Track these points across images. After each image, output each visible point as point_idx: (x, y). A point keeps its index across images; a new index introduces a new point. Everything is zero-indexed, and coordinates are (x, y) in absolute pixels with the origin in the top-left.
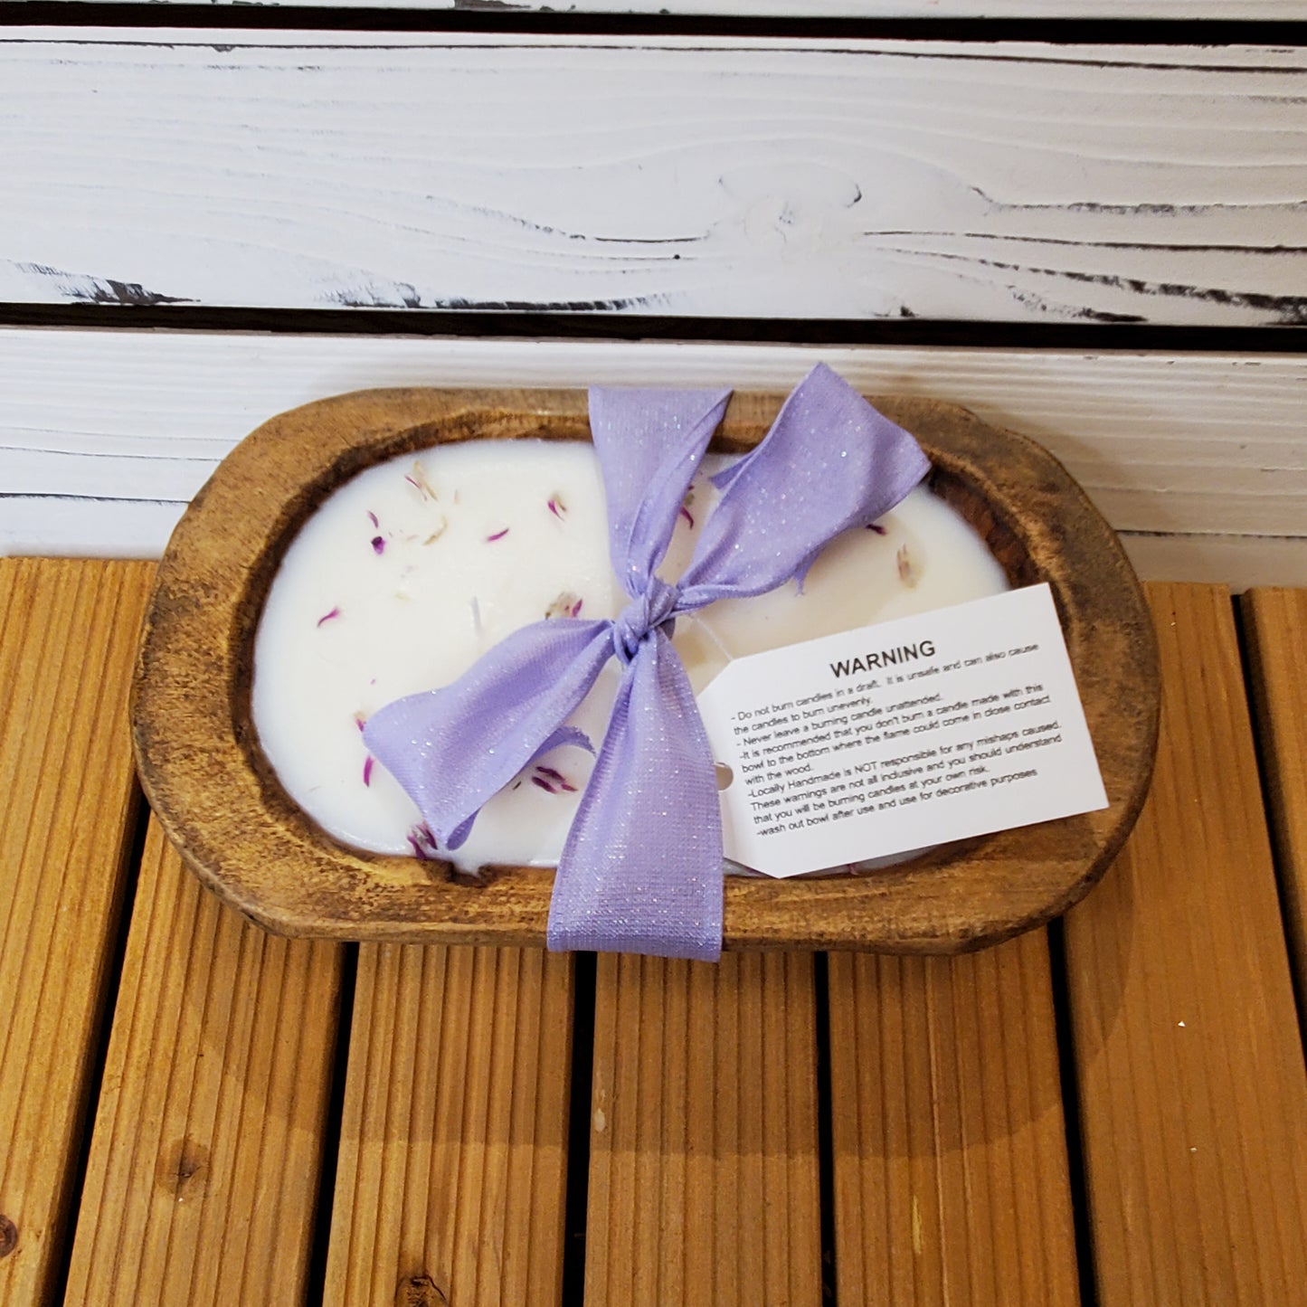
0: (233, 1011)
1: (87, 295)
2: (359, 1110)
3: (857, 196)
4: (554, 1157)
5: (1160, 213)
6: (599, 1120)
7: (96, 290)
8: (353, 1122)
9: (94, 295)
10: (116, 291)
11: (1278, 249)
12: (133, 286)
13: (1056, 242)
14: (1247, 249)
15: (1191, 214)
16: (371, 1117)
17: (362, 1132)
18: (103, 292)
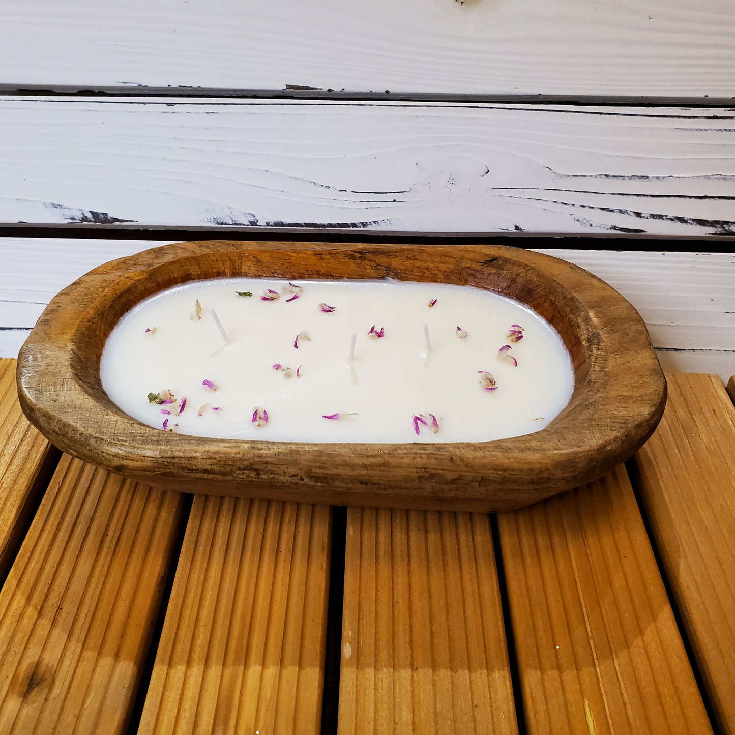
0: (88, 583)
1: (77, 218)
2: (171, 643)
3: (487, 171)
4: (313, 676)
5: (642, 179)
6: (347, 650)
7: (82, 216)
8: (165, 651)
9: (81, 219)
10: (93, 216)
11: (705, 197)
12: (103, 214)
13: (592, 193)
14: (690, 197)
15: (658, 180)
16: (179, 647)
17: (171, 657)
18: (86, 217)
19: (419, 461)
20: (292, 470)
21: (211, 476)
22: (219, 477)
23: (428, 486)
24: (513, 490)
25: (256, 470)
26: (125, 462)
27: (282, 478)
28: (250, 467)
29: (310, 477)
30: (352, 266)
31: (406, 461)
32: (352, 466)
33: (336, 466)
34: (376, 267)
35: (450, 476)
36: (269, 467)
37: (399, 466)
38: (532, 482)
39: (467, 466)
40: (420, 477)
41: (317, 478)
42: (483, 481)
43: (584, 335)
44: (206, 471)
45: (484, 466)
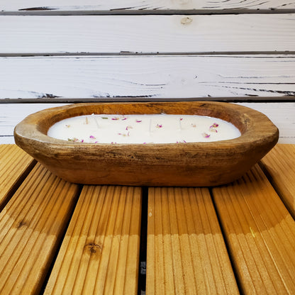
19: (181, 147)
20: (129, 153)
21: (95, 157)
22: (98, 158)
23: (184, 159)
24: (219, 160)
25: (114, 153)
26: (60, 151)
27: (124, 157)
28: (111, 152)
29: (136, 156)
30: (148, 109)
31: (175, 147)
32: (153, 150)
33: (147, 150)
34: (157, 109)
35: (193, 153)
36: (119, 152)
37: (172, 150)
38: (227, 155)
39: (200, 148)
40: (181, 155)
41: (139, 157)
42: (207, 155)
43: (243, 121)
44: (93, 155)
45: (207, 148)
